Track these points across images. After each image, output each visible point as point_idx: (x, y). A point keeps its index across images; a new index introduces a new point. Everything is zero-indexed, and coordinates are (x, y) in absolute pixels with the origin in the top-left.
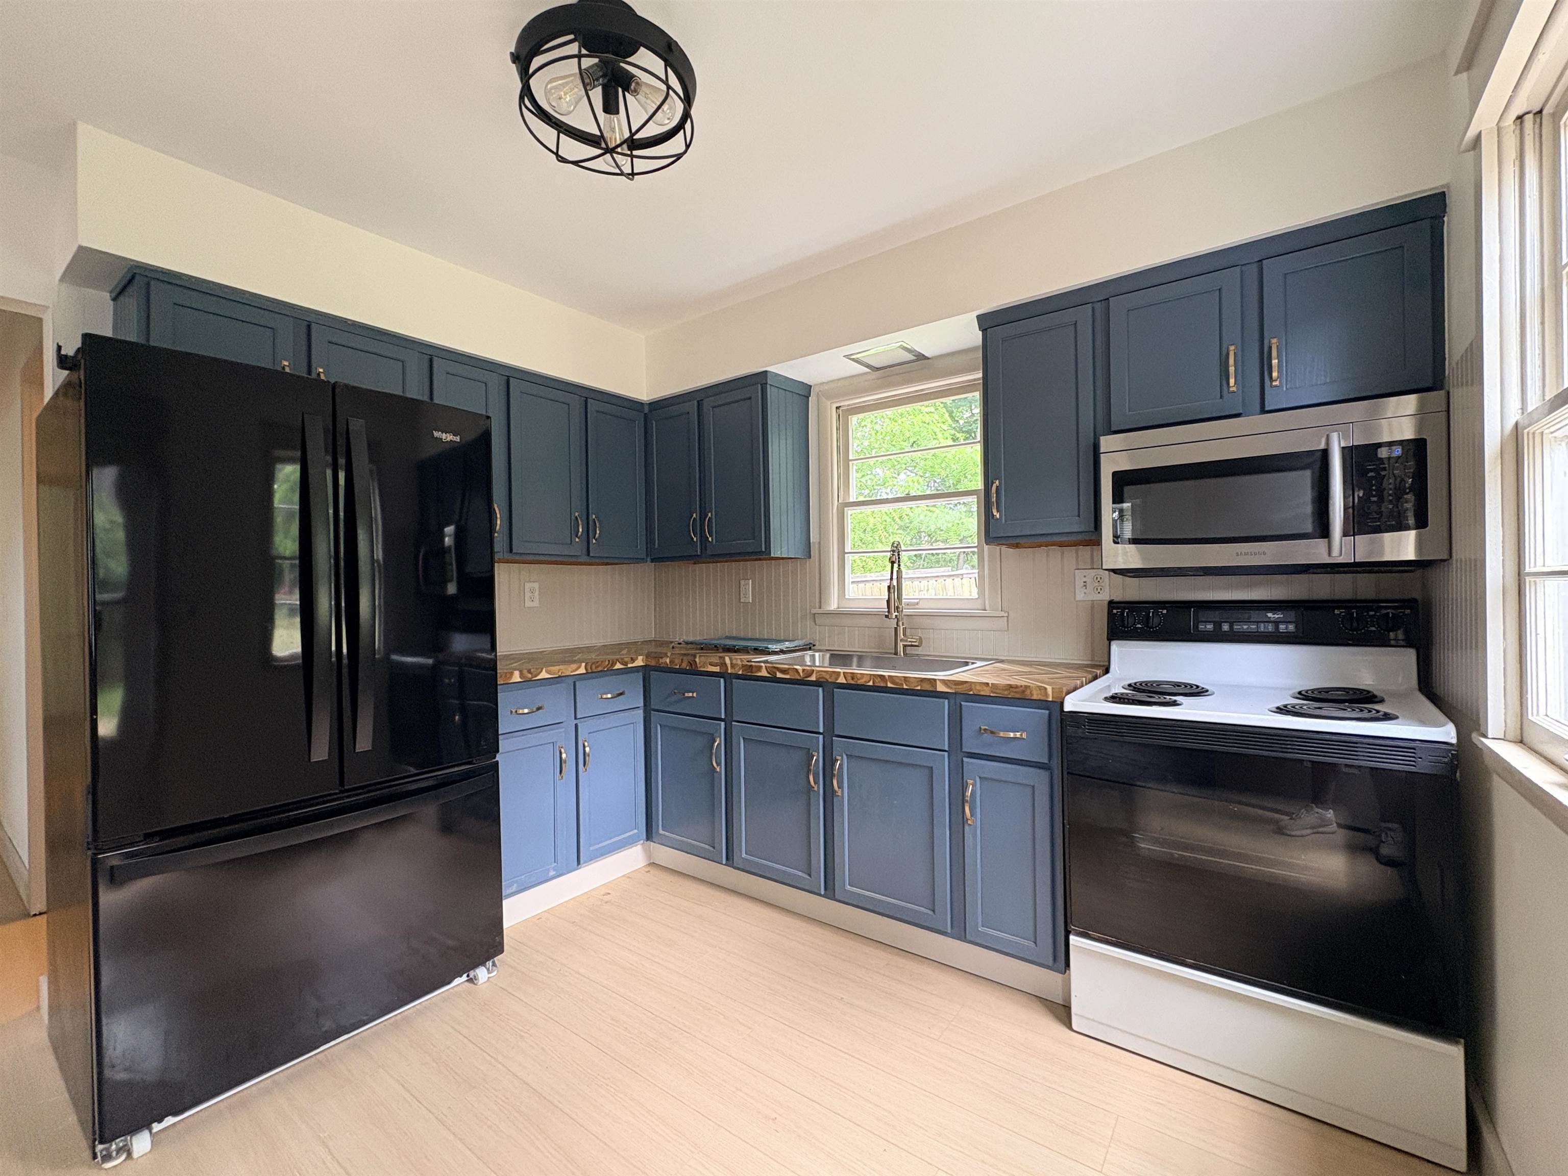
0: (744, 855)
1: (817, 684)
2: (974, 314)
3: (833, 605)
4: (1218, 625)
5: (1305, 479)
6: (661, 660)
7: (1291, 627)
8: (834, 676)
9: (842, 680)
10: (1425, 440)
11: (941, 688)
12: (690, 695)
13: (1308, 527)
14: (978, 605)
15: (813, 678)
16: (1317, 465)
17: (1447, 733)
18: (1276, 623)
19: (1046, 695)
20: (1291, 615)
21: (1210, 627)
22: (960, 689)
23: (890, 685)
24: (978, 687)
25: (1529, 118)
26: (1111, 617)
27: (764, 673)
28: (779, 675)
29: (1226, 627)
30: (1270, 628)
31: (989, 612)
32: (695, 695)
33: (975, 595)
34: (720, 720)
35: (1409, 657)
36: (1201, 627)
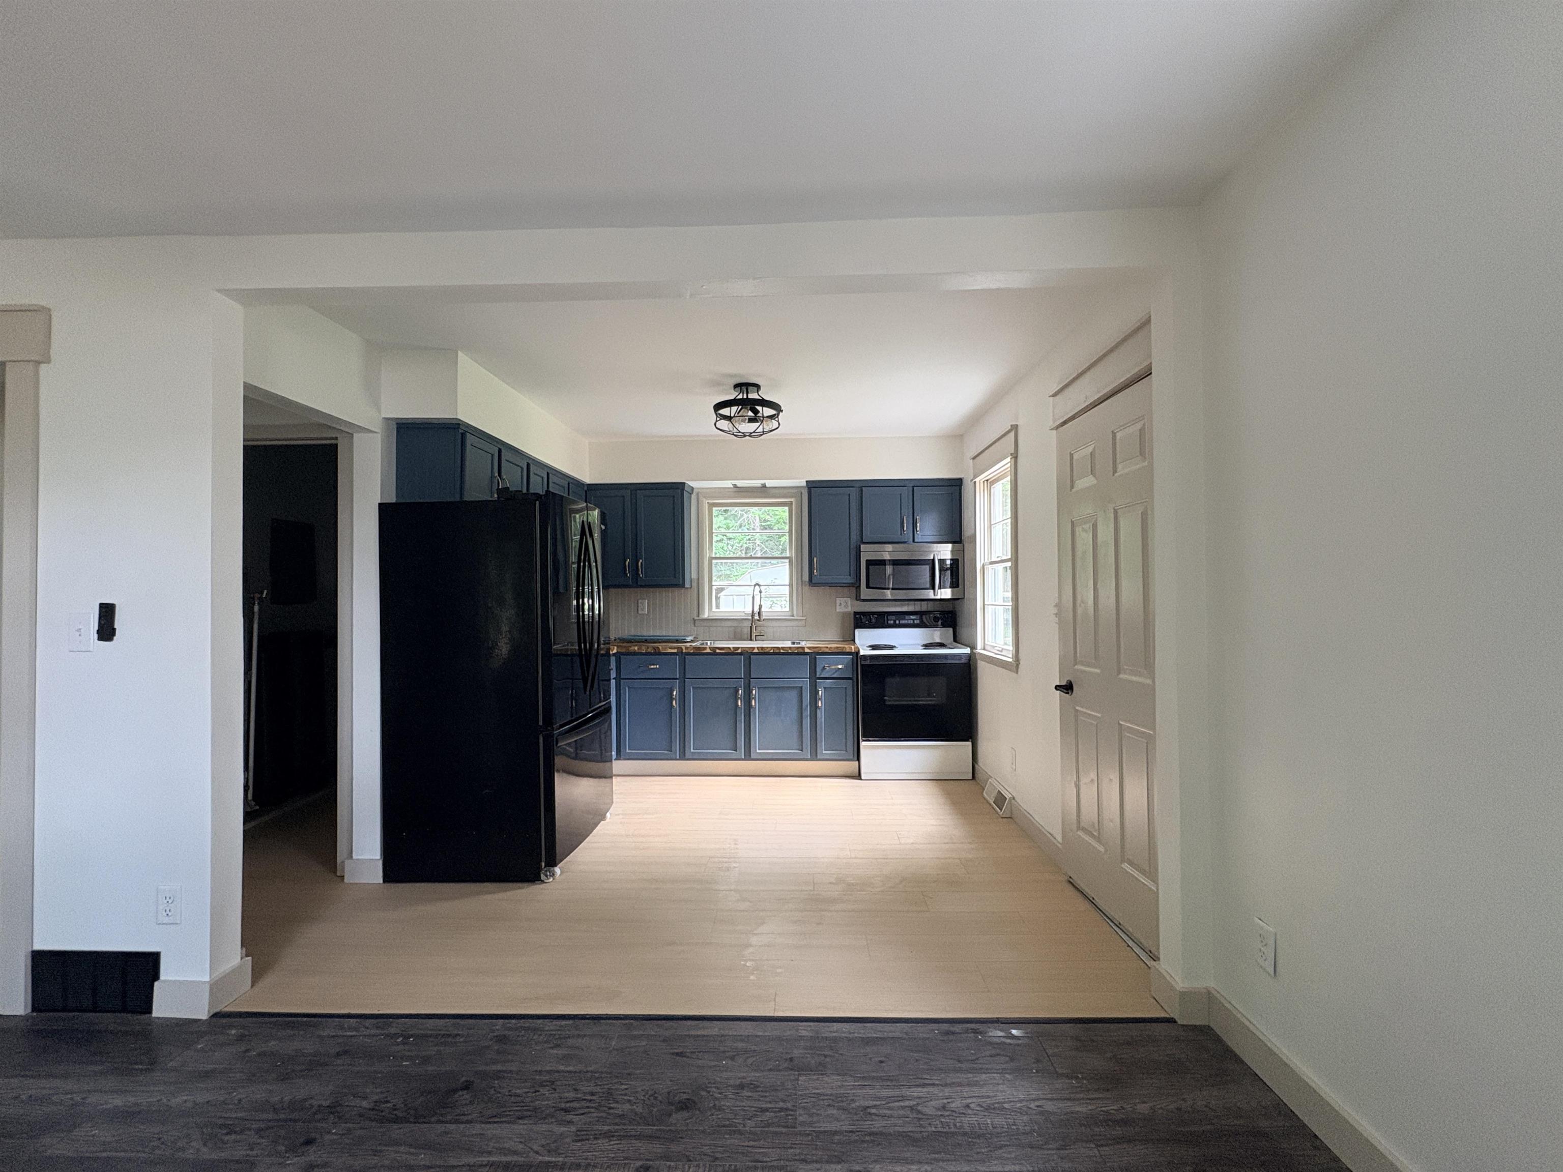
0: (692, 750)
1: (740, 654)
2: (805, 480)
3: (706, 615)
4: (895, 621)
5: (927, 568)
6: (630, 649)
7: (918, 621)
8: (751, 649)
9: (756, 651)
10: (958, 560)
11: (807, 650)
12: (655, 667)
13: (928, 586)
14: (790, 614)
15: (739, 651)
16: (931, 565)
17: (967, 651)
18: (913, 620)
19: (852, 649)
20: (918, 617)
21: (892, 622)
22: (816, 650)
23: (782, 651)
24: (823, 649)
25: (985, 482)
26: (855, 618)
27: (708, 651)
28: (718, 651)
29: (897, 622)
30: (912, 622)
31: (796, 617)
32: (658, 666)
33: (787, 609)
34: (677, 679)
35: (951, 630)
36: (889, 622)
